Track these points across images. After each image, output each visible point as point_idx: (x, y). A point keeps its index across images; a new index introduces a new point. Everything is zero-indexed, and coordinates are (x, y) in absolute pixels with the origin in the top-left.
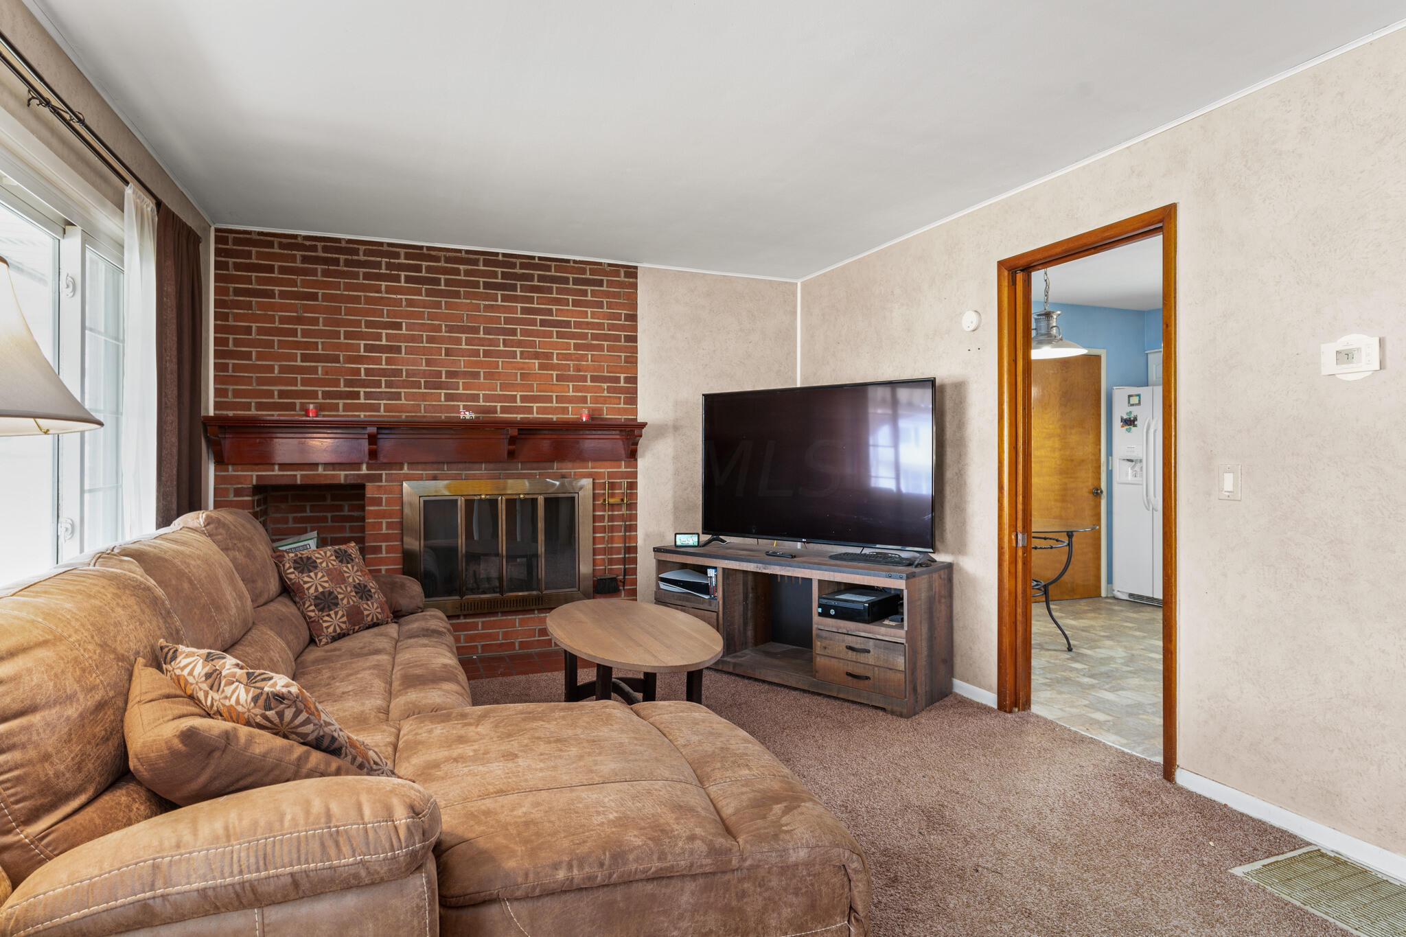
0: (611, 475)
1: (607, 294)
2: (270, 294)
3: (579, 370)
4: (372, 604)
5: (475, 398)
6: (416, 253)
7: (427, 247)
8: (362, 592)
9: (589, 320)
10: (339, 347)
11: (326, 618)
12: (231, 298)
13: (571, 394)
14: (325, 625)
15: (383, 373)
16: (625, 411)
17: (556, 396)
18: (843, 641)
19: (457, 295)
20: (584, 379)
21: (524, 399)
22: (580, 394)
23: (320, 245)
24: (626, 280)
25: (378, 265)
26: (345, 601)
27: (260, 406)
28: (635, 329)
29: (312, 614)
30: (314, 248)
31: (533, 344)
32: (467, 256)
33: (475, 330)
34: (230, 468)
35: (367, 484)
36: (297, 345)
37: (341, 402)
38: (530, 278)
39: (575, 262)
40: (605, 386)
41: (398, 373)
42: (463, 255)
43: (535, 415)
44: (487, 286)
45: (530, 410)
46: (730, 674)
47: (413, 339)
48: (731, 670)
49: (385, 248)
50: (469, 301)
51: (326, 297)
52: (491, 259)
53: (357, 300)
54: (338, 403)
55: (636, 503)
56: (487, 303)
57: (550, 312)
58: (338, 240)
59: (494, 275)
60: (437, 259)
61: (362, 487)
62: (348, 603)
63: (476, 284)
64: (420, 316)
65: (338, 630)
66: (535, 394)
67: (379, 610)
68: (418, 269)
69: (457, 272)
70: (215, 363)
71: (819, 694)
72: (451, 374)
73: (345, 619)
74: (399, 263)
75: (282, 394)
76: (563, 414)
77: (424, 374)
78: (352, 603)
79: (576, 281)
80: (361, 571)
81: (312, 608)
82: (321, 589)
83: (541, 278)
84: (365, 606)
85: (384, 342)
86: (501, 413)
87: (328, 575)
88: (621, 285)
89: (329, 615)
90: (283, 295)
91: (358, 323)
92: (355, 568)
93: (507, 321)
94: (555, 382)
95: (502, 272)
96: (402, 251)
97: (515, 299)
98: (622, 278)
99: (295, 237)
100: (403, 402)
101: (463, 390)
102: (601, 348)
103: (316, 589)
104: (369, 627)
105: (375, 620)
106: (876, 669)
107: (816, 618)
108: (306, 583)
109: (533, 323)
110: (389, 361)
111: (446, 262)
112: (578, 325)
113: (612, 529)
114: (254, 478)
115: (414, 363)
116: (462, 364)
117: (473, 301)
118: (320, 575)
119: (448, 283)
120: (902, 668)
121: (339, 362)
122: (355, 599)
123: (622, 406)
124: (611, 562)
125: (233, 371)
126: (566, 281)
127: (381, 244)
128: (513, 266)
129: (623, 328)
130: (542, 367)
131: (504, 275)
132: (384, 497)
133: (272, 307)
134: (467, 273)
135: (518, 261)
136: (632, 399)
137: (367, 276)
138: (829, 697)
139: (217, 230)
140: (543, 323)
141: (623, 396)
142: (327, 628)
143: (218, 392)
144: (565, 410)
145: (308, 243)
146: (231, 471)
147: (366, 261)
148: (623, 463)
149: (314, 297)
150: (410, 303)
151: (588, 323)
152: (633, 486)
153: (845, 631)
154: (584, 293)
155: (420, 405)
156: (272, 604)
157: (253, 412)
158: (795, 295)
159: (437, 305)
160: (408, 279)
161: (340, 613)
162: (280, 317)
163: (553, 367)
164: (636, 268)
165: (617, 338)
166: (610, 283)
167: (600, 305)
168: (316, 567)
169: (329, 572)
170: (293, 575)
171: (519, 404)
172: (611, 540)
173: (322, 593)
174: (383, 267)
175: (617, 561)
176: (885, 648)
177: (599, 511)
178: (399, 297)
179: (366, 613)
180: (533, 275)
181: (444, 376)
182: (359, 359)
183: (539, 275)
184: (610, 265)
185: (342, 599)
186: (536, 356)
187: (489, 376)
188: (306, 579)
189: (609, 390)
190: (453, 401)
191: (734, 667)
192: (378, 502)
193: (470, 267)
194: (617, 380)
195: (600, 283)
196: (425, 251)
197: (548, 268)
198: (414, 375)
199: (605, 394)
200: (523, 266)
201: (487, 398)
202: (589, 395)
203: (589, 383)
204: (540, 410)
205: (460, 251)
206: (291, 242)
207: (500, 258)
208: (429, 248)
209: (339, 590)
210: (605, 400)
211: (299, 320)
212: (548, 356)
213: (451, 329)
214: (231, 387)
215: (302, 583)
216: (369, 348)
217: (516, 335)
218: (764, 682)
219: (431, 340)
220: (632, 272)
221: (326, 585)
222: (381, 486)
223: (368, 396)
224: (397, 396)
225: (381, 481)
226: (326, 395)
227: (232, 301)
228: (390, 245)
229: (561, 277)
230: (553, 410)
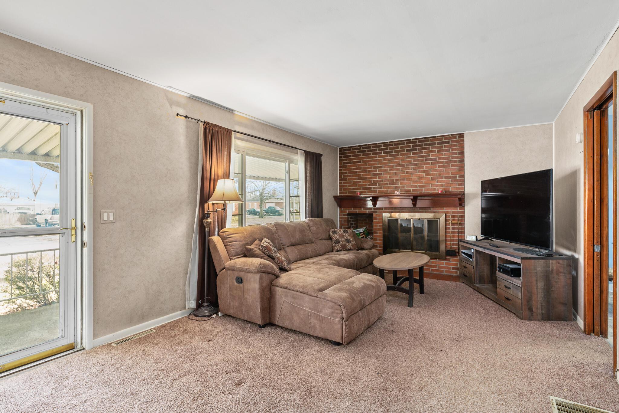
0: (453, 212)
1: (451, 146)
2: (350, 163)
3: (440, 175)
4: (350, 244)
5: (404, 187)
6: (386, 144)
7: (389, 142)
8: (348, 241)
9: (444, 156)
10: (366, 175)
11: (336, 246)
12: (343, 165)
13: (437, 183)
14: (336, 247)
15: (378, 181)
16: (459, 188)
17: (431, 185)
18: (504, 283)
19: (398, 155)
20: (442, 178)
21: (420, 186)
22: (441, 183)
23: (361, 147)
24: (459, 139)
25: (376, 150)
26: (342, 242)
27: (349, 193)
28: (463, 157)
29: (333, 244)
30: (360, 149)
31: (423, 168)
32: (401, 142)
33: (403, 165)
35: (374, 214)
36: (357, 176)
37: (367, 190)
38: (422, 145)
39: (438, 136)
40: (451, 179)
41: (381, 181)
42: (400, 142)
43: (424, 192)
44: (407, 150)
45: (422, 190)
46: (476, 290)
47: (385, 170)
48: (476, 289)
49: (378, 145)
50: (401, 156)
51: (363, 162)
52: (408, 142)
53: (370, 161)
54: (366, 191)
55: (464, 223)
56: (408, 156)
57: (429, 156)
58: (366, 145)
59: (410, 146)
60: (392, 145)
61: (372, 215)
62: (342, 243)
63: (404, 151)
64: (387, 163)
65: (338, 249)
66: (424, 184)
67: (352, 246)
68: (387, 149)
69: (398, 148)
70: (339, 182)
71: (498, 304)
72: (397, 180)
73: (341, 247)
74: (381, 148)
75: (354, 189)
76: (434, 191)
77: (389, 181)
78: (343, 243)
79: (438, 143)
80: (350, 236)
81: (334, 243)
82: (336, 239)
83: (426, 145)
84: (347, 244)
85: (378, 172)
86: (412, 191)
87: (339, 235)
88: (457, 141)
89: (337, 245)
90: (354, 162)
91: (371, 168)
92: (348, 235)
93: (414, 161)
94: (431, 180)
95: (412, 145)
96: (382, 145)
97: (417, 153)
98: (458, 139)
99: (356, 146)
100: (383, 189)
101: (400, 185)
102: (449, 166)
103: (335, 239)
104: (348, 250)
105: (350, 249)
106: (513, 296)
107: (497, 272)
108: (333, 237)
109: (423, 160)
110: (379, 178)
111: (395, 145)
112: (439, 159)
113: (454, 232)
114: (348, 211)
115: (386, 178)
116: (399, 176)
117: (403, 156)
118: (337, 235)
119: (395, 152)
120: (520, 298)
121: (366, 179)
122: (345, 242)
123: (458, 187)
124: (453, 244)
125: (343, 184)
126: (435, 144)
127: (377, 144)
128: (416, 142)
129: (458, 157)
130: (426, 175)
131: (413, 146)
132: (378, 217)
133: (351, 166)
134: (401, 147)
135: (417, 141)
136: (462, 183)
137: (373, 154)
139: (339, 148)
140: (426, 160)
141: (458, 183)
142: (336, 248)
143: (340, 189)
144: (435, 189)
145: (359, 147)
146: (343, 210)
147: (373, 149)
148: (458, 208)
149: (360, 162)
150: (385, 160)
151: (443, 158)
152: (463, 217)
153: (504, 279)
154: (442, 147)
155: (387, 190)
156: (323, 241)
157: (347, 194)
158: (551, 129)
159: (392, 159)
160: (384, 153)
161: (340, 245)
162: (353, 168)
163: (430, 175)
164: (464, 134)
165: (456, 162)
166: (452, 142)
167: (449, 150)
168: (337, 233)
169: (340, 235)
170: (331, 234)
171: (418, 188)
172: (454, 236)
173: (336, 240)
174: (377, 150)
175: (456, 245)
176: (515, 288)
177: (448, 226)
178: (382, 158)
179: (347, 246)
180: (423, 144)
181: (394, 181)
182: (371, 178)
183: (425, 144)
184: (452, 135)
185: (341, 242)
186: (424, 171)
187: (408, 180)
188: (334, 236)
189: (452, 181)
190: (397, 188)
191: (477, 288)
192: (376, 219)
193: (402, 146)
194: (456, 177)
195: (448, 142)
196: (389, 143)
197: (428, 141)
198: (385, 181)
199: (451, 183)
200: (419, 142)
201: (408, 187)
202: (444, 184)
203: (444, 179)
204: (425, 190)
205: (399, 141)
206: (355, 148)
207: (412, 141)
208: (390, 142)
209: (341, 239)
210: (451, 185)
211: (357, 169)
212: (428, 171)
213: (396, 166)
214: (343, 188)
216: (374, 175)
217: (417, 165)
218: (484, 295)
219: (391, 170)
220: (462, 136)
221: (338, 238)
222: (377, 214)
223: (374, 188)
224: (381, 188)
225: (377, 213)
226: (364, 189)
227: (343, 166)
228: (379, 143)
229: (433, 143)
230: (430, 190)
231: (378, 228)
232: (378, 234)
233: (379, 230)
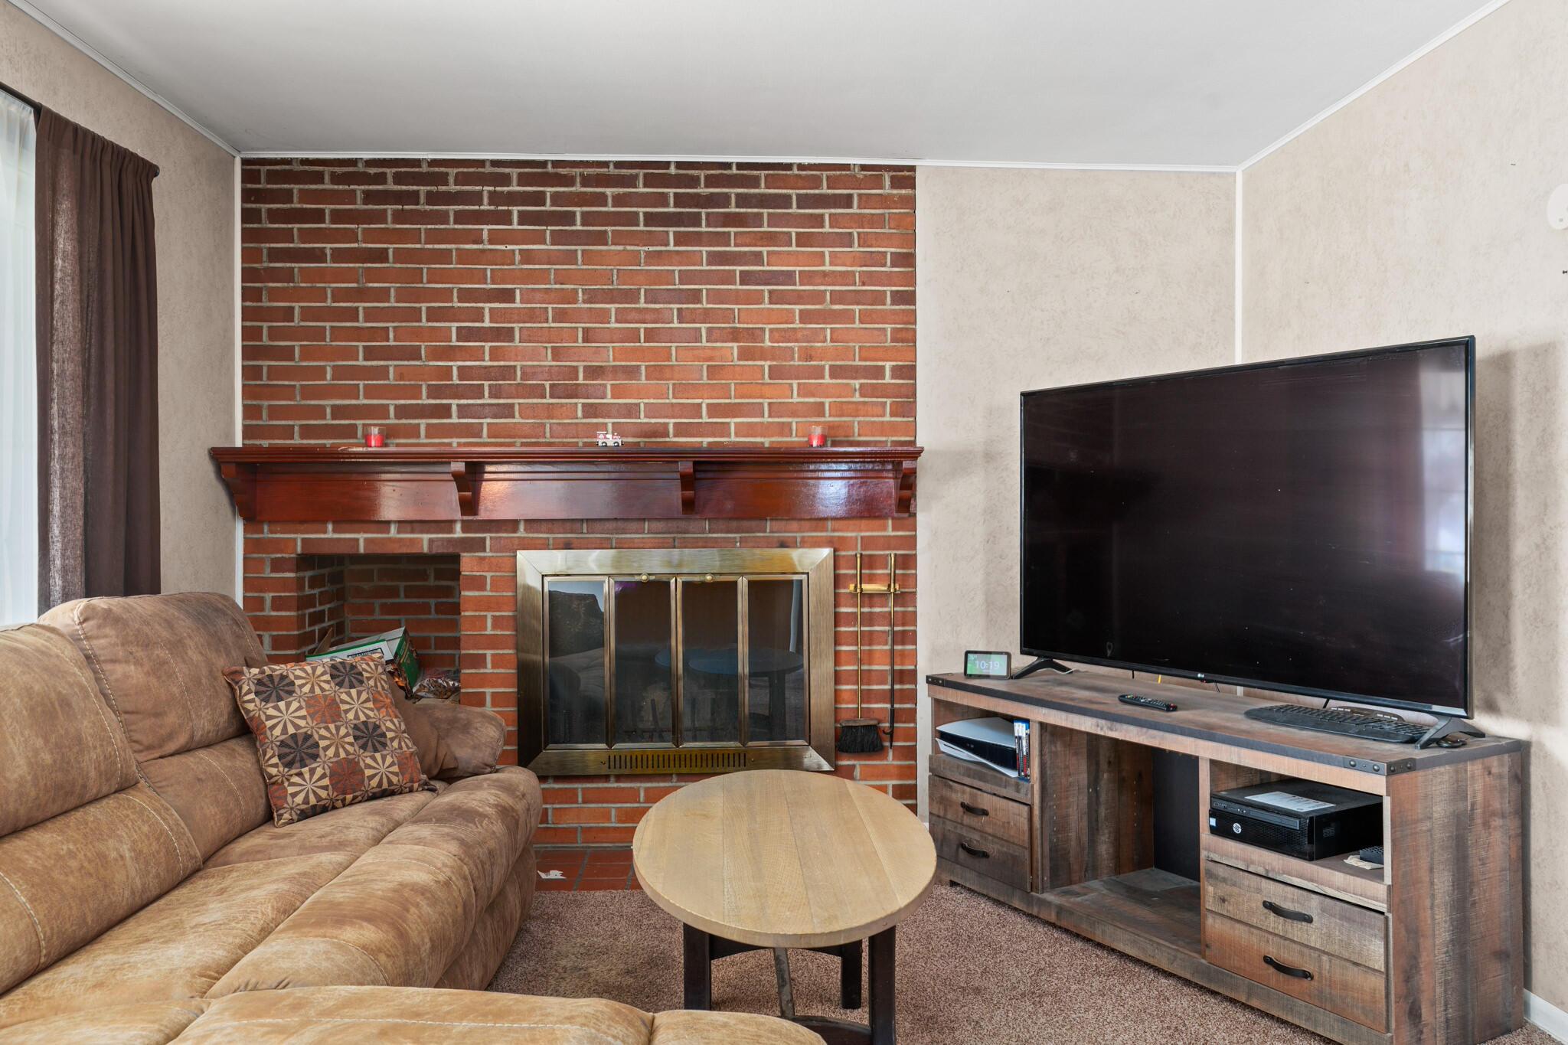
0: (867, 543)
1: (860, 220)
2: (318, 256)
3: (810, 358)
4: (384, 758)
5: (631, 411)
6: (537, 173)
7: (553, 162)
8: (369, 736)
9: (827, 268)
10: (418, 333)
11: (295, 779)
12: (265, 265)
13: (796, 399)
14: (291, 790)
15: (487, 373)
16: (893, 428)
17: (770, 404)
18: (1259, 890)
19: (601, 238)
20: (818, 373)
21: (713, 410)
22: (812, 400)
23: (390, 172)
24: (895, 192)
25: (477, 198)
26: (331, 752)
27: (306, 431)
28: (911, 279)
29: (273, 771)
30: (381, 179)
31: (728, 316)
32: (617, 171)
33: (631, 296)
34: (266, 528)
35: (462, 554)
36: (358, 334)
37: (423, 423)
38: (724, 200)
39: (801, 167)
40: (857, 383)
41: (508, 372)
42: (612, 170)
43: (733, 438)
44: (650, 219)
45: (724, 429)
46: (1053, 925)
47: (531, 315)
48: (1053, 918)
49: (488, 169)
50: (620, 248)
51: (402, 256)
52: (656, 173)
53: (445, 256)
54: (419, 425)
55: (915, 593)
56: (651, 249)
57: (757, 258)
58: (416, 163)
59: (663, 200)
60: (568, 181)
61: (455, 559)
62: (337, 754)
63: (632, 219)
64: (543, 277)
65: (313, 800)
66: (733, 401)
67: (395, 769)
68: (539, 199)
69: (601, 200)
70: (244, 367)
71: (1214, 993)
72: (593, 372)
73: (326, 782)
74: (509, 193)
75: (338, 411)
76: (782, 435)
77: (550, 373)
78: (343, 755)
79: (803, 202)
80: (375, 701)
81: (275, 760)
82: (291, 730)
83: (742, 200)
84: (369, 761)
85: (487, 324)
86: (675, 436)
87: (308, 706)
88: (884, 201)
89: (300, 774)
90: (338, 256)
91: (446, 295)
92: (364, 696)
93: (685, 277)
94: (767, 380)
95: (676, 194)
96: (514, 172)
97: (697, 239)
98: (887, 190)
99: (353, 162)
100: (518, 420)
101: (613, 397)
102: (848, 316)
103: (285, 730)
104: (374, 797)
105: (385, 785)
106: (1325, 958)
107: (1206, 837)
108: (269, 718)
109: (728, 278)
110: (495, 354)
111: (583, 185)
112: (807, 278)
113: (870, 638)
114: (299, 543)
115: (534, 355)
116: (609, 355)
117: (629, 248)
118: (295, 705)
119: (587, 219)
120: (1380, 965)
121: (420, 358)
122: (351, 748)
123: (887, 418)
124: (867, 696)
125: (269, 379)
126: (785, 201)
127: (481, 163)
128: (694, 182)
129: (888, 279)
130: (745, 354)
131: (679, 200)
132: (488, 575)
133: (322, 276)
134: (619, 200)
135: (702, 174)
136: (906, 404)
137: (460, 217)
138: (1233, 1001)
139: (245, 162)
140: (746, 278)
141: (889, 401)
142: (294, 795)
143: (249, 412)
144: (785, 429)
145: (372, 171)
146: (266, 533)
147: (458, 193)
148: (890, 522)
149: (382, 255)
150: (528, 258)
151: (825, 274)
152: (908, 562)
153: (1261, 871)
154: (818, 221)
155: (543, 425)
156: (202, 754)
157: (297, 441)
158: (1230, 197)
159: (571, 257)
160: (524, 218)
161: (319, 772)
162: (334, 290)
163: (763, 354)
164: (912, 168)
165: (880, 299)
166: (865, 201)
167: (846, 240)
168: (290, 693)
169: (311, 701)
170: (252, 704)
171: (705, 419)
172: (870, 657)
173: (294, 736)
174: (486, 200)
175: (879, 696)
176: (1343, 918)
177: (846, 606)
178: (510, 247)
179: (368, 772)
180: (727, 196)
181: (581, 375)
182: (449, 353)
183: (737, 195)
184: (864, 167)
185: (326, 748)
186: (735, 335)
187: (655, 373)
188: (271, 712)
189: (864, 391)
190: (596, 417)
191: (1058, 914)
192: (478, 583)
193: (622, 190)
194: (879, 372)
195: (847, 201)
196: (550, 169)
197: (754, 182)
198: (534, 376)
199: (857, 398)
200: (711, 181)
201: (652, 411)
202: (827, 401)
203: (827, 380)
204: (741, 430)
205: (605, 164)
206: (348, 172)
207: (673, 170)
208: (557, 164)
209: (323, 732)
210: (856, 410)
211: (361, 294)
212: (754, 335)
213: (592, 296)
214: (266, 403)
215: (263, 718)
216: (464, 334)
217: (699, 301)
218: (1112, 951)
219: (560, 316)
220: (905, 177)
221: (302, 723)
222: (483, 559)
223: (463, 411)
224: (507, 411)
225: (484, 550)
226: (402, 412)
227: (266, 269)
228: (495, 163)
229: (776, 195)
230: (765, 430)
231: (489, 631)
232: (489, 670)
233: (493, 642)
